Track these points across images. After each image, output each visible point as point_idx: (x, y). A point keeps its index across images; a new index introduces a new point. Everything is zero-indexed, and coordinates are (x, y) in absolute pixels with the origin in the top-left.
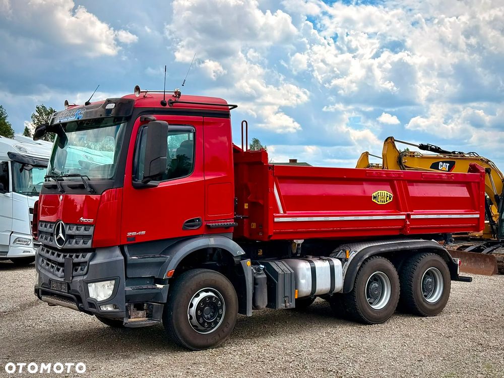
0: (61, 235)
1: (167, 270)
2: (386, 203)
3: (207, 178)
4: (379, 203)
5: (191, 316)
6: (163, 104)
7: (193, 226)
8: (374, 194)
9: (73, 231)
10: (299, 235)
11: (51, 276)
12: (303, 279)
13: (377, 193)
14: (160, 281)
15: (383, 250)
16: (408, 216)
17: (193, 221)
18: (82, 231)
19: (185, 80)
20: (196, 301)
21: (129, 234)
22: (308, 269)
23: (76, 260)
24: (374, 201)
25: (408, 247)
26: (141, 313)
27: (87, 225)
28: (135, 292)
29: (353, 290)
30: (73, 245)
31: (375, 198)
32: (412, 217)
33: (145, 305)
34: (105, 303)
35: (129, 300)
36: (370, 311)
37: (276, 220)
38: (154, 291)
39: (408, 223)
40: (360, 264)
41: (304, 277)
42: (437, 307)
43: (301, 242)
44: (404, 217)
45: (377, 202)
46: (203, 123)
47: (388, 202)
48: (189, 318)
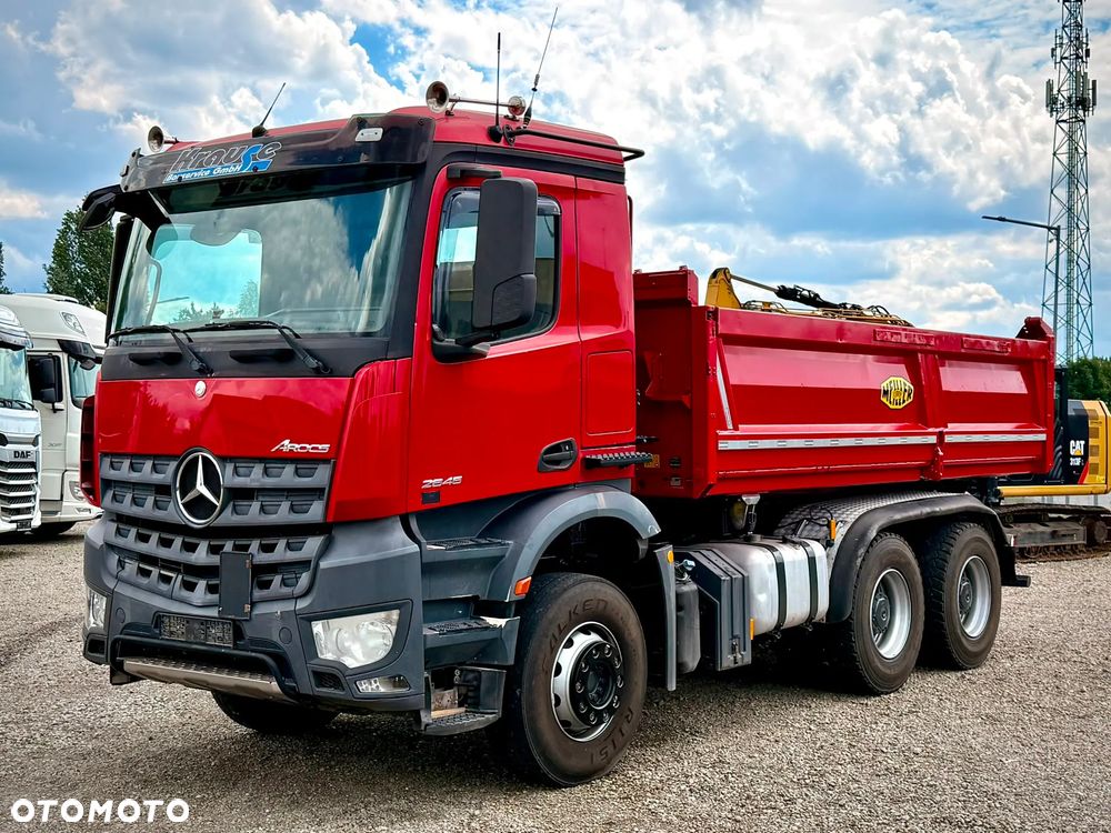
0: (201, 488)
2: (902, 406)
3: (585, 336)
4: (891, 406)
5: (557, 698)
6: (494, 134)
7: (557, 462)
8: (884, 384)
9: (255, 477)
10: (751, 483)
11: (160, 603)
12: (760, 593)
13: (888, 382)
14: (498, 609)
15: (898, 516)
16: (941, 436)
17: (557, 449)
18: (287, 476)
19: (537, 77)
20: (567, 658)
21: (427, 483)
22: (770, 567)
23: (264, 558)
24: (884, 400)
25: (937, 509)
26: (448, 696)
27: (303, 462)
28: (444, 640)
29: (850, 617)
30: (253, 514)
31: (886, 393)
32: (948, 439)
33: (457, 673)
34: (367, 672)
37: (723, 445)
38: (487, 635)
39: (941, 453)
40: (862, 551)
41: (764, 588)
42: (983, 645)
43: (753, 500)
44: (933, 440)
45: (888, 403)
46: (575, 194)
47: (906, 403)
48: (553, 702)
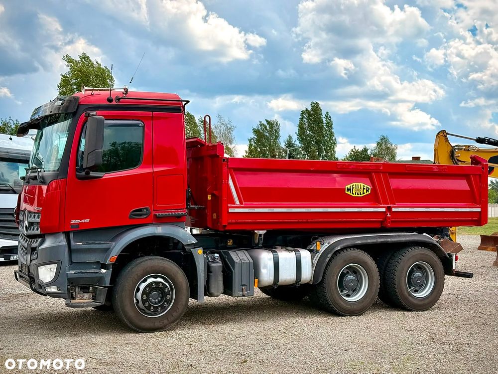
0: (26, 222)
1: (110, 257)
2: (362, 195)
3: (156, 170)
4: (354, 195)
5: (137, 300)
6: (110, 100)
7: (141, 215)
8: (349, 186)
9: (32, 218)
10: (261, 226)
12: (264, 269)
13: (351, 185)
14: (104, 266)
15: (359, 242)
16: (389, 209)
17: (140, 210)
18: (36, 219)
20: (143, 286)
21: (73, 222)
22: (270, 259)
23: (33, 245)
24: (348, 193)
25: (389, 240)
26: (86, 295)
28: (77, 276)
29: (322, 281)
30: (32, 231)
31: (348, 190)
32: (394, 210)
33: (91, 288)
34: (50, 284)
35: (72, 283)
36: (342, 303)
37: (231, 210)
38: (97, 275)
39: (389, 216)
40: (330, 255)
41: (265, 267)
42: (427, 301)
43: (263, 232)
44: (384, 210)
45: (351, 194)
46: (152, 118)
47: (366, 194)
48: (135, 301)
